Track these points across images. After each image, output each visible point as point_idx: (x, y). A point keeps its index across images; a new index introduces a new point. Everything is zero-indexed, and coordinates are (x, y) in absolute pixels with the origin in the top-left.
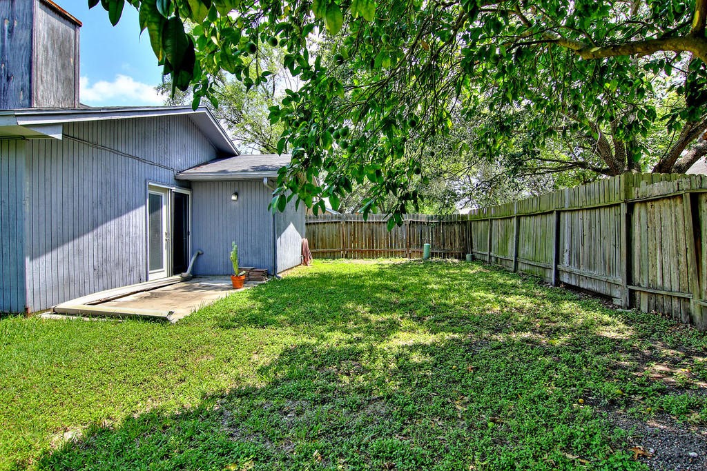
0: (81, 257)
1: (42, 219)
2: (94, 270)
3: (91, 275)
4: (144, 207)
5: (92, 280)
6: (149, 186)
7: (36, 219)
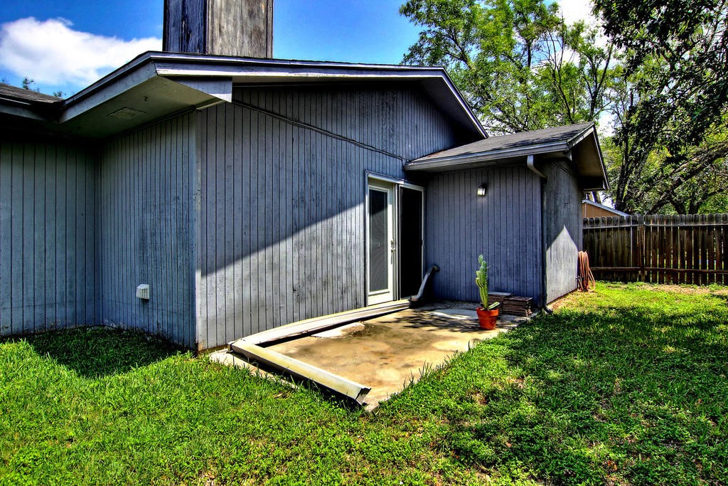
0: (276, 272)
1: (220, 221)
2: (294, 290)
3: (290, 297)
4: (362, 206)
5: (290, 304)
6: (369, 178)
7: (211, 220)
